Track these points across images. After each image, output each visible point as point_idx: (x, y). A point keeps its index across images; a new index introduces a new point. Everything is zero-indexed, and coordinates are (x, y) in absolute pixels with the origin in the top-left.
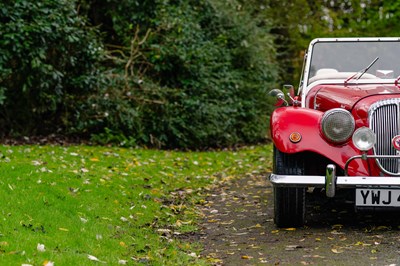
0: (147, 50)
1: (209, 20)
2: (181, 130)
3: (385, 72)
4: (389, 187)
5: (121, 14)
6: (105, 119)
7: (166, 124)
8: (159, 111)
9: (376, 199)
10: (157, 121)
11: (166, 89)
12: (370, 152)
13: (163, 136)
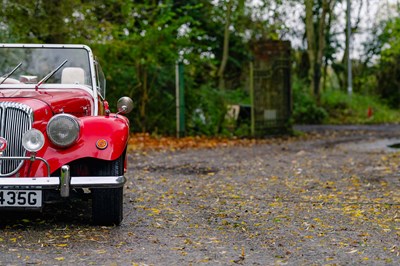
3: (29, 78)
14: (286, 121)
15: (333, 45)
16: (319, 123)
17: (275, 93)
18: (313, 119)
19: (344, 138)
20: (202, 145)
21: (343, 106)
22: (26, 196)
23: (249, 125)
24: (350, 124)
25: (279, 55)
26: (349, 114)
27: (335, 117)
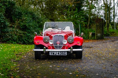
0: (20, 24)
1: (34, 17)
2: (26, 40)
3: (60, 29)
4: (56, 51)
5: (14, 16)
6: (10, 38)
7: (23, 39)
8: (22, 36)
9: (53, 54)
10: (21, 39)
11: (23, 32)
12: (52, 44)
13: (22, 42)
14: (103, 36)
15: (111, 19)
16: (109, 36)
17: (100, 30)
18: (107, 35)
19: (115, 40)
20: (86, 41)
21: (114, 32)
22: (64, 53)
23: (95, 37)
24: (116, 36)
25: (101, 22)
26: (115, 34)
27: (112, 35)
